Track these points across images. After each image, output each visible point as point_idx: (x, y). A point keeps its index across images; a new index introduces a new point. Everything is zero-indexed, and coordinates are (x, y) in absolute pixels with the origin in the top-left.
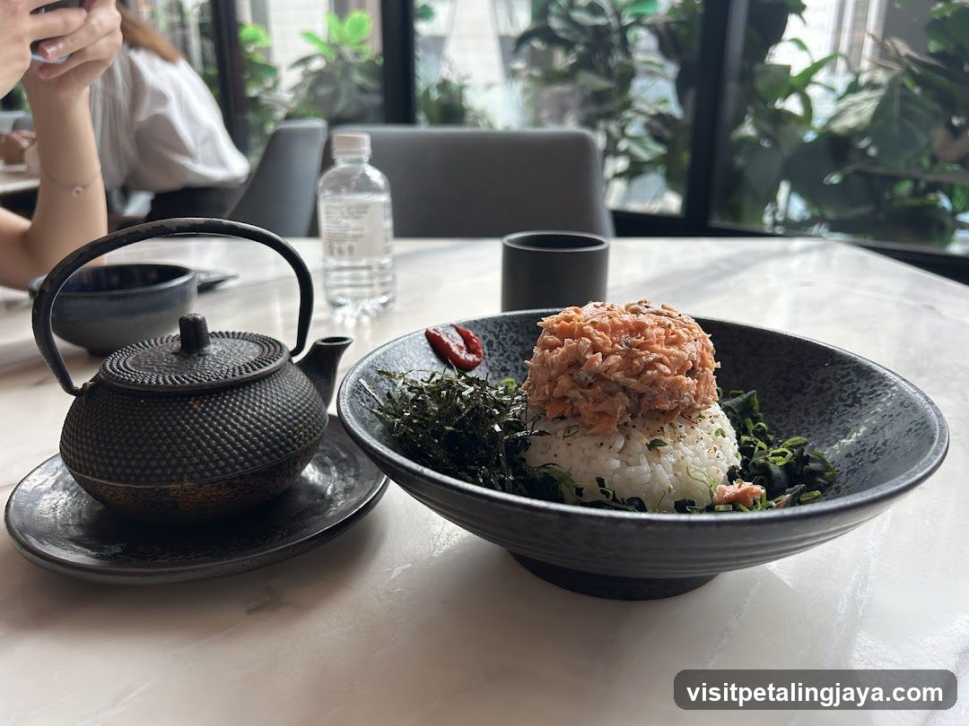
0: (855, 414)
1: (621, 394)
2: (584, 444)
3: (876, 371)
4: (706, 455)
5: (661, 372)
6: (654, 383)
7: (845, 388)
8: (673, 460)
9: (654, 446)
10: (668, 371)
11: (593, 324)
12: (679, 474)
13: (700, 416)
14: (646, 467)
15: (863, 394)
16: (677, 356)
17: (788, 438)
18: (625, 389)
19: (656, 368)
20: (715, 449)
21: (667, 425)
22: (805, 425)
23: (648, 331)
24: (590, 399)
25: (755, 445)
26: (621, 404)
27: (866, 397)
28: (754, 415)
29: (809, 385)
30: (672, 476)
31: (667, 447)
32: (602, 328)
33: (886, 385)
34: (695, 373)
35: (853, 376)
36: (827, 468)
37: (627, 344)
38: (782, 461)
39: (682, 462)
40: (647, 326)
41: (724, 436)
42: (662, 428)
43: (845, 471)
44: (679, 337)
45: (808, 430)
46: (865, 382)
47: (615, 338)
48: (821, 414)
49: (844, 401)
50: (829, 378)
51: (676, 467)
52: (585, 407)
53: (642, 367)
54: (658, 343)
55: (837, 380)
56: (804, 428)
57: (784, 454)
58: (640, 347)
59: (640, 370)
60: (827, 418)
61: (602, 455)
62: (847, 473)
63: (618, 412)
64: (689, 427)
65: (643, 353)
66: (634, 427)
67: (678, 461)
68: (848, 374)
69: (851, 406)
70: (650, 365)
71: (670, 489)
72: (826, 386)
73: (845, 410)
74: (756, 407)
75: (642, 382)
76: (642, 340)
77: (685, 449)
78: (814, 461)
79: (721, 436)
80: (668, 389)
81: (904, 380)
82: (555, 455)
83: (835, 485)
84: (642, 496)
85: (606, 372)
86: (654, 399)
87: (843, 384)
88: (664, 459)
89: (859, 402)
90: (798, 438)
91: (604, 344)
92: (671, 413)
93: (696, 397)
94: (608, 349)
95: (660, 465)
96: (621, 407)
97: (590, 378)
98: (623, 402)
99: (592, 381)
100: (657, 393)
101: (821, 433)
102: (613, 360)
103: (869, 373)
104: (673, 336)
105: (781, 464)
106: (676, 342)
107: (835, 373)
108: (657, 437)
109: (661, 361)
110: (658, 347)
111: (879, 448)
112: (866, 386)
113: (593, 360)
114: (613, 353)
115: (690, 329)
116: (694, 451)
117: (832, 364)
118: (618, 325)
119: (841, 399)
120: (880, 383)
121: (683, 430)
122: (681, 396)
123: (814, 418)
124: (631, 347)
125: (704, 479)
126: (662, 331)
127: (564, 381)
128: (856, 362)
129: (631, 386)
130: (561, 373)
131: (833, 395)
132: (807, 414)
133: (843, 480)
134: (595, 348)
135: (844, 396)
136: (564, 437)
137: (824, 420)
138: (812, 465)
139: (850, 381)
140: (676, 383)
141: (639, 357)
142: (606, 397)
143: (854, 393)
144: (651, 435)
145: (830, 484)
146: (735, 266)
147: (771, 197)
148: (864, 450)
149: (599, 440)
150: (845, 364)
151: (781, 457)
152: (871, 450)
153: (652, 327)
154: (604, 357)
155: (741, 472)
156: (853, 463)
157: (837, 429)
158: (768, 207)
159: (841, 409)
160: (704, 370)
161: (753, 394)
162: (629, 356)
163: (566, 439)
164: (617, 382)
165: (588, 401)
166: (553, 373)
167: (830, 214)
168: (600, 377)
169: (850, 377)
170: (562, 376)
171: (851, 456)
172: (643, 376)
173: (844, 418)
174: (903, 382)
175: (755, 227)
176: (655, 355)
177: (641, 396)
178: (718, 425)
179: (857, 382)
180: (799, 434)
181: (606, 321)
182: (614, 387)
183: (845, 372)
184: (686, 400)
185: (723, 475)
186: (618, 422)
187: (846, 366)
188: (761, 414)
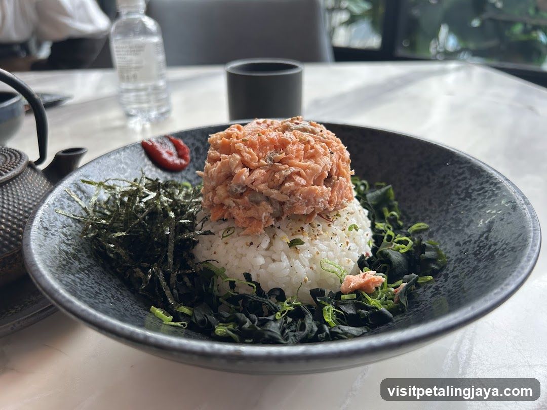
0: (466, 206)
1: (264, 203)
2: (238, 243)
3: (484, 171)
4: (339, 249)
5: (297, 184)
6: (292, 193)
7: (460, 184)
8: (309, 256)
9: (294, 244)
10: (303, 182)
11: (244, 141)
12: (314, 267)
13: (337, 215)
14: (285, 263)
15: (474, 190)
16: (312, 169)
17: (415, 223)
18: (268, 199)
19: (294, 180)
20: (348, 243)
21: (307, 225)
22: (428, 213)
23: (289, 147)
24: (241, 206)
25: (385, 233)
26: (265, 211)
27: (476, 193)
28: (390, 204)
29: (434, 180)
30: (308, 268)
31: (305, 245)
32: (252, 145)
33: (492, 184)
34: (331, 181)
35: (467, 175)
36: (440, 256)
37: (271, 159)
38: (404, 249)
39: (317, 256)
40: (289, 143)
41: (357, 230)
42: (302, 228)
43: (454, 258)
44: (317, 151)
45: (430, 217)
46: (476, 180)
47: (261, 154)
48: (441, 204)
49: (459, 195)
50: (449, 175)
51: (312, 260)
52: (238, 213)
53: (282, 179)
54: (297, 157)
55: (455, 177)
56: (427, 216)
57: (406, 243)
58: (281, 161)
59: (281, 182)
60: (445, 208)
61: (251, 252)
62: (455, 261)
63: (263, 218)
64: (326, 225)
65: (283, 167)
66: (279, 228)
67: (314, 256)
68: (463, 173)
69: (464, 199)
70: (289, 178)
71: (305, 281)
72: (446, 182)
73: (459, 203)
74: (392, 198)
75: (282, 193)
76: (283, 155)
77: (321, 245)
78: (429, 249)
79: (354, 230)
80: (304, 198)
81: (507, 180)
82: (215, 253)
83: (445, 272)
84: (283, 287)
85: (252, 184)
86: (293, 207)
87: (459, 180)
88: (301, 255)
89: (470, 197)
90: (421, 224)
91: (251, 159)
92: (309, 216)
93: (330, 202)
94: (255, 164)
95: (297, 261)
96: (264, 214)
97: (239, 189)
98: (267, 209)
99: (242, 191)
100: (294, 201)
101: (440, 221)
102: (257, 174)
103: (479, 172)
104: (312, 151)
105: (403, 251)
106: (313, 157)
107: (453, 171)
108: (297, 237)
109: (299, 174)
110: (296, 162)
111: (482, 242)
112: (477, 183)
113: (241, 174)
114: (258, 167)
115: (328, 144)
116: (328, 246)
117: (451, 164)
118: (265, 142)
119: (457, 194)
120: (487, 182)
121: (320, 228)
122: (316, 203)
123: (435, 207)
124: (274, 161)
125: (336, 269)
126: (302, 146)
127: (221, 191)
128: (469, 163)
129: (272, 197)
130: (219, 183)
131: (450, 190)
132: (430, 204)
133: (451, 268)
134: (244, 164)
135: (459, 190)
136: (223, 237)
137: (442, 211)
138: (428, 254)
139: (465, 178)
140: (311, 192)
141: (280, 170)
142: (253, 205)
143: (467, 189)
144: (293, 235)
145: (441, 269)
146: (405, 81)
147: (435, 35)
148: (470, 241)
149: (249, 240)
150: (462, 163)
151: (403, 246)
152: (475, 243)
153: (294, 143)
154: (251, 171)
155: (370, 260)
156: (461, 252)
157: (452, 218)
158: (432, 42)
159: (456, 201)
160: (338, 179)
161: (389, 189)
162: (272, 170)
163: (224, 239)
164: (261, 193)
165: (239, 209)
166: (213, 183)
167: (472, 45)
168: (248, 189)
169: (464, 176)
170: (219, 187)
171: (460, 245)
172: (283, 188)
173: (458, 209)
174: (506, 182)
175: (424, 55)
176: (292, 169)
177: (282, 204)
178: (353, 221)
179: (470, 179)
180: (423, 220)
181: (255, 139)
182: (259, 198)
183: (461, 171)
184: (321, 206)
185: (353, 264)
186: (265, 225)
187: (462, 166)
188: (396, 203)
